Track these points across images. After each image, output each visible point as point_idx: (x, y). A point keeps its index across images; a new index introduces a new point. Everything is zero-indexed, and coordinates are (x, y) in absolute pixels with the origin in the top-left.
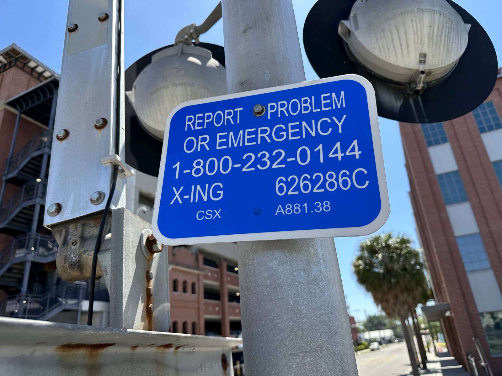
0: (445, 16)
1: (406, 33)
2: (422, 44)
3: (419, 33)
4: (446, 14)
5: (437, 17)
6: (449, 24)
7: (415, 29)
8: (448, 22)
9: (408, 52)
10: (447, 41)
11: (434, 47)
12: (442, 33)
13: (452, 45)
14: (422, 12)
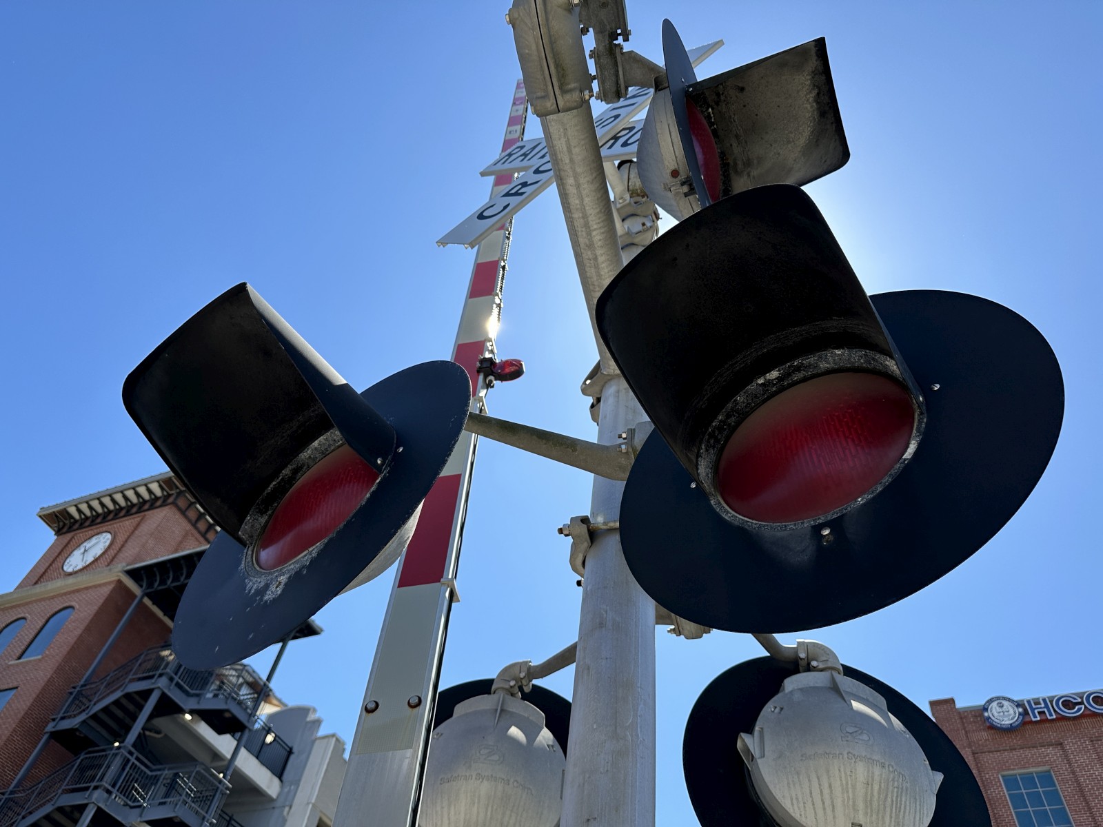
0: (891, 769)
1: (830, 786)
2: (856, 810)
3: (850, 791)
4: (893, 767)
5: (877, 771)
6: (898, 781)
7: (844, 782)
8: (896, 779)
9: (834, 817)
10: (896, 809)
11: (874, 816)
12: (887, 795)
13: (904, 817)
14: (854, 760)
